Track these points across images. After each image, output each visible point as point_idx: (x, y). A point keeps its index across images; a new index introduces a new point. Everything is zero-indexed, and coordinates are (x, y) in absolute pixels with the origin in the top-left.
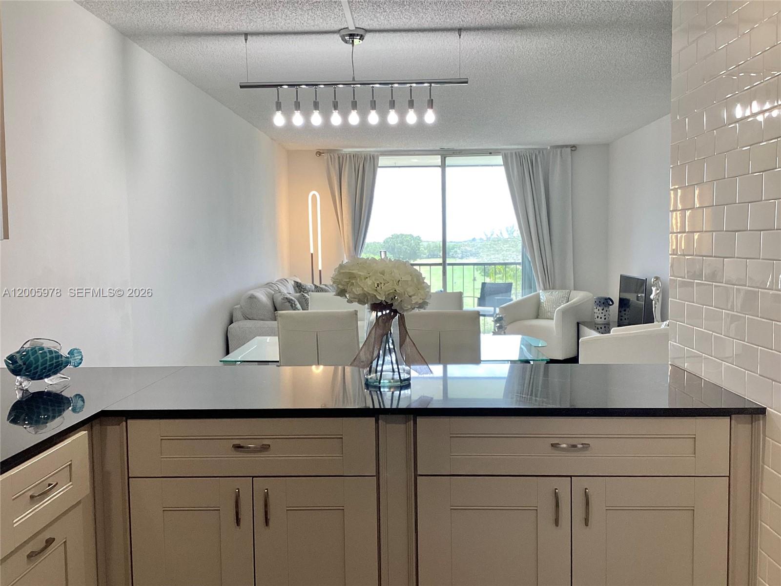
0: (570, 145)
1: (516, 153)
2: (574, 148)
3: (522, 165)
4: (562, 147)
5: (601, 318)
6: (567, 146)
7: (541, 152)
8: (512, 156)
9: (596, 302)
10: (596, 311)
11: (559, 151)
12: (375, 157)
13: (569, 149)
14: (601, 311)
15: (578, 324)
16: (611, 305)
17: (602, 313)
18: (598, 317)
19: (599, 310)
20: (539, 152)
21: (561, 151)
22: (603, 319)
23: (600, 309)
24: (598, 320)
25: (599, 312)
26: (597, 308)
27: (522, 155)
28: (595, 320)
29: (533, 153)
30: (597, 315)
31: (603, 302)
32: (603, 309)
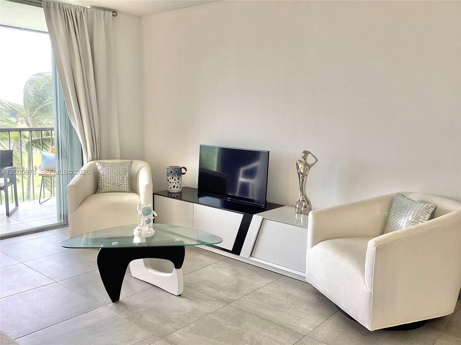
0: (113, 10)
1: (59, 5)
2: (115, 12)
3: (66, 20)
4: (105, 9)
5: (177, 187)
6: (109, 10)
8: (55, 8)
9: (171, 172)
10: (172, 180)
11: (102, 12)
13: (111, 14)
14: (177, 180)
15: (154, 194)
16: (184, 174)
17: (178, 182)
18: (174, 187)
20: (84, 10)
21: (104, 14)
22: (179, 187)
23: (177, 179)
24: (175, 190)
25: (175, 182)
26: (173, 178)
27: (66, 10)
28: (171, 189)
29: (77, 10)
30: (174, 184)
31: (178, 172)
32: (178, 179)
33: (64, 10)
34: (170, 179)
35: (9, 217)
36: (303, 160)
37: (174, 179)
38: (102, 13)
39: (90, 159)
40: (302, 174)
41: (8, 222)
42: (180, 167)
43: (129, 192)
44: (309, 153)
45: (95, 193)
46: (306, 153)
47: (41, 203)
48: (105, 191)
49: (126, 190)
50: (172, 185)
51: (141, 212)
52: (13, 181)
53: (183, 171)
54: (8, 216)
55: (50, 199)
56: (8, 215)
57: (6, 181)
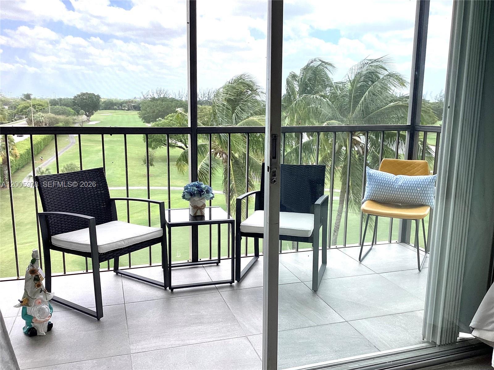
54: (315, 292)
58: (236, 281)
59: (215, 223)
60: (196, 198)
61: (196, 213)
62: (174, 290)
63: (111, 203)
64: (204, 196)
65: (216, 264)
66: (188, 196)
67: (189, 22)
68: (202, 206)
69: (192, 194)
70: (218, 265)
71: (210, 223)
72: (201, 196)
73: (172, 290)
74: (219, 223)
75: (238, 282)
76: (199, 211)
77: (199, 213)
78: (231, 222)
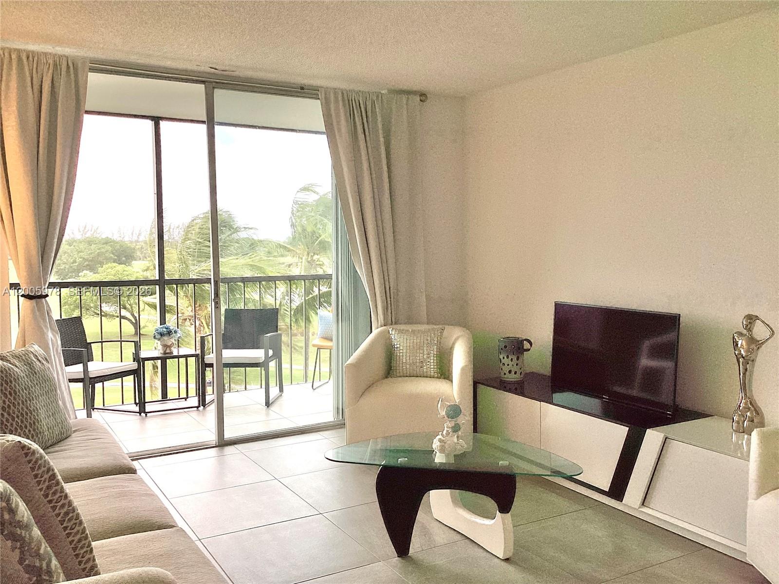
0: (420, 92)
1: (343, 93)
2: (423, 96)
3: (352, 115)
4: (409, 93)
5: (515, 373)
6: (414, 93)
7: (380, 98)
8: (336, 98)
9: (505, 347)
10: (507, 361)
12: (80, 65)
13: (418, 98)
14: (515, 361)
15: (475, 384)
16: (528, 350)
17: (517, 365)
18: (510, 372)
19: (512, 359)
20: (378, 97)
21: (408, 98)
22: (518, 373)
23: (515, 358)
24: (512, 377)
25: (512, 363)
26: (508, 357)
27: (352, 100)
28: (506, 376)
29: (368, 99)
30: (509, 367)
31: (518, 347)
32: (518, 359)
33: (349, 100)
34: (504, 358)
35: (270, 407)
36: (745, 332)
37: (510, 359)
38: (404, 98)
39: (381, 323)
40: (743, 358)
41: (267, 414)
42: (520, 339)
43: (437, 378)
44: (757, 318)
45: (387, 377)
46: (751, 319)
47: (314, 388)
48: (401, 374)
49: (432, 374)
50: (506, 369)
51: (445, 412)
52: (278, 356)
53: (526, 345)
54: (268, 407)
55: (328, 382)
56: (268, 404)
57: (266, 354)
58: (202, 407)
59: (182, 356)
60: (165, 338)
61: (165, 351)
62: (148, 414)
63: (88, 346)
64: (173, 335)
65: (184, 400)
66: (158, 336)
67: (156, 193)
68: (171, 345)
69: (162, 335)
70: (186, 400)
71: (178, 357)
72: (170, 335)
73: (146, 415)
74: (186, 357)
75: (204, 407)
76: (168, 349)
77: (168, 351)
78: (196, 356)
